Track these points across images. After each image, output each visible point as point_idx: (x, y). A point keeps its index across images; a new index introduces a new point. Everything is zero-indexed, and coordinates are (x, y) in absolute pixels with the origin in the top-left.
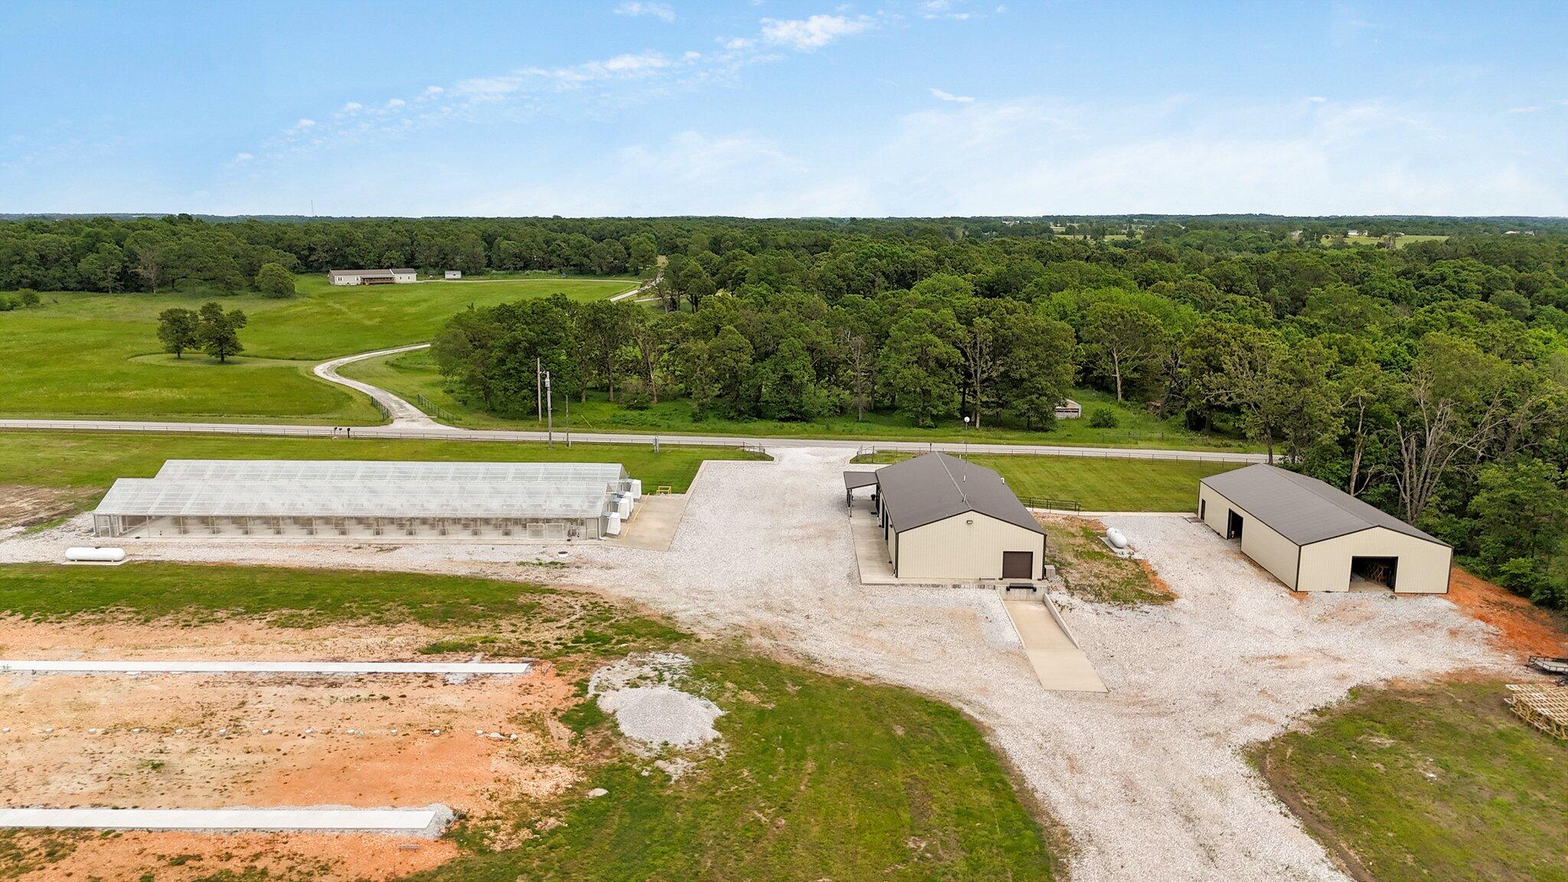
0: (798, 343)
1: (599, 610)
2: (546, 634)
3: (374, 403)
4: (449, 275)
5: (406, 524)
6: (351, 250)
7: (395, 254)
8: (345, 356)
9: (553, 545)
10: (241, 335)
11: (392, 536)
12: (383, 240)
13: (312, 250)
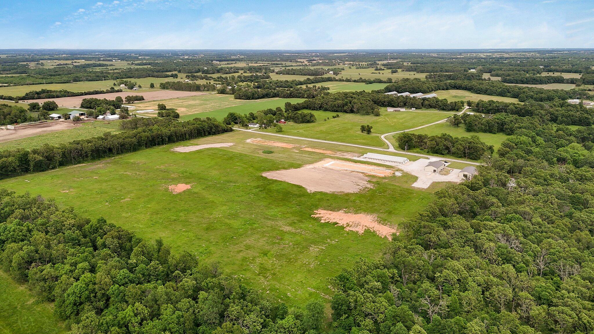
0: (442, 144)
1: (399, 169)
2: (394, 169)
3: (388, 146)
4: (413, 109)
5: (386, 161)
6: (393, 102)
7: (402, 103)
8: (387, 133)
9: (398, 164)
10: (372, 130)
11: (385, 162)
12: (399, 101)
13: (385, 102)
